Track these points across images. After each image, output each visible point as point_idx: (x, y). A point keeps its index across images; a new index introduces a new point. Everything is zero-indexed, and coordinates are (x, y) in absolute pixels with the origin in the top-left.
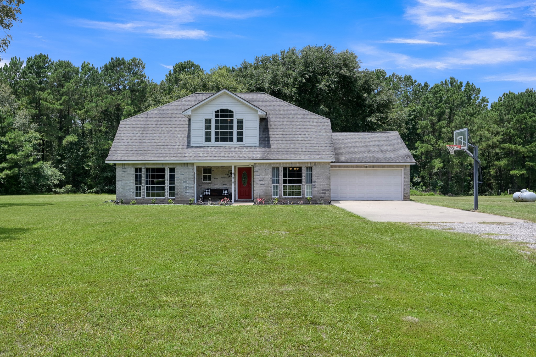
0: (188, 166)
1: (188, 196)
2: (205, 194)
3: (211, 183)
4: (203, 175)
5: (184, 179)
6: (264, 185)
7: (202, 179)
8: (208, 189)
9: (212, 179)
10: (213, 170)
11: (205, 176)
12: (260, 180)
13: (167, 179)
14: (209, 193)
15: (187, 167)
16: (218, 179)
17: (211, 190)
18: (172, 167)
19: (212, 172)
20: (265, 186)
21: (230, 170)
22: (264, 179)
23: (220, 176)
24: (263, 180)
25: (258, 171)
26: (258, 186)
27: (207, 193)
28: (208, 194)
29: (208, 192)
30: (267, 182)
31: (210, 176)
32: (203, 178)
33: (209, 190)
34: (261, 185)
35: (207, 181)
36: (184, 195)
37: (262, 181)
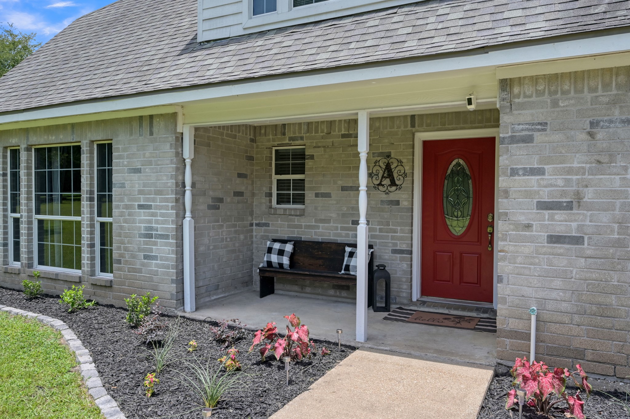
0: (155, 130)
1: (156, 273)
2: (269, 263)
3: (302, 214)
4: (275, 178)
5: (141, 192)
6: (578, 240)
7: (270, 195)
8: (284, 242)
9: (309, 195)
10: (312, 157)
11: (281, 184)
12: (543, 206)
13: (92, 192)
14: (286, 261)
15: (151, 134)
16: (328, 195)
17: (298, 244)
18: (100, 136)
19: (309, 164)
20: (587, 248)
21: (381, 154)
22: (579, 196)
23: (340, 183)
24: (569, 206)
25: (528, 140)
26: (528, 248)
27: (274, 258)
28: (281, 265)
29: (281, 253)
30: (604, 218)
31: (300, 184)
32: (275, 192)
33: (289, 248)
34: (555, 239)
35: (291, 206)
36: (140, 271)
37: (560, 215)
